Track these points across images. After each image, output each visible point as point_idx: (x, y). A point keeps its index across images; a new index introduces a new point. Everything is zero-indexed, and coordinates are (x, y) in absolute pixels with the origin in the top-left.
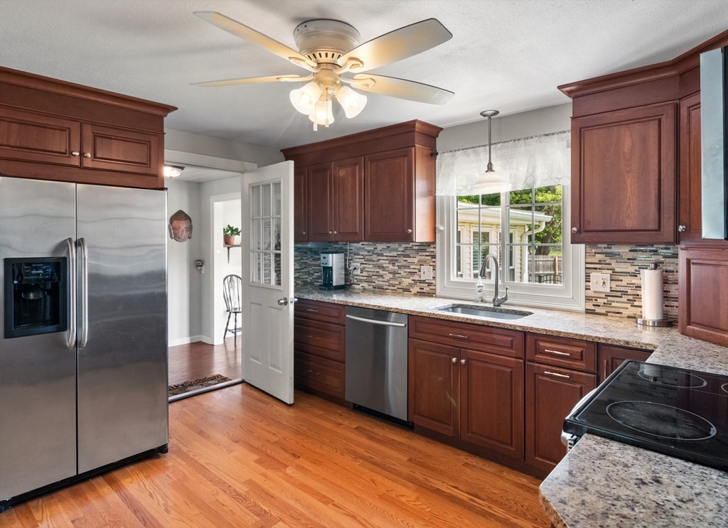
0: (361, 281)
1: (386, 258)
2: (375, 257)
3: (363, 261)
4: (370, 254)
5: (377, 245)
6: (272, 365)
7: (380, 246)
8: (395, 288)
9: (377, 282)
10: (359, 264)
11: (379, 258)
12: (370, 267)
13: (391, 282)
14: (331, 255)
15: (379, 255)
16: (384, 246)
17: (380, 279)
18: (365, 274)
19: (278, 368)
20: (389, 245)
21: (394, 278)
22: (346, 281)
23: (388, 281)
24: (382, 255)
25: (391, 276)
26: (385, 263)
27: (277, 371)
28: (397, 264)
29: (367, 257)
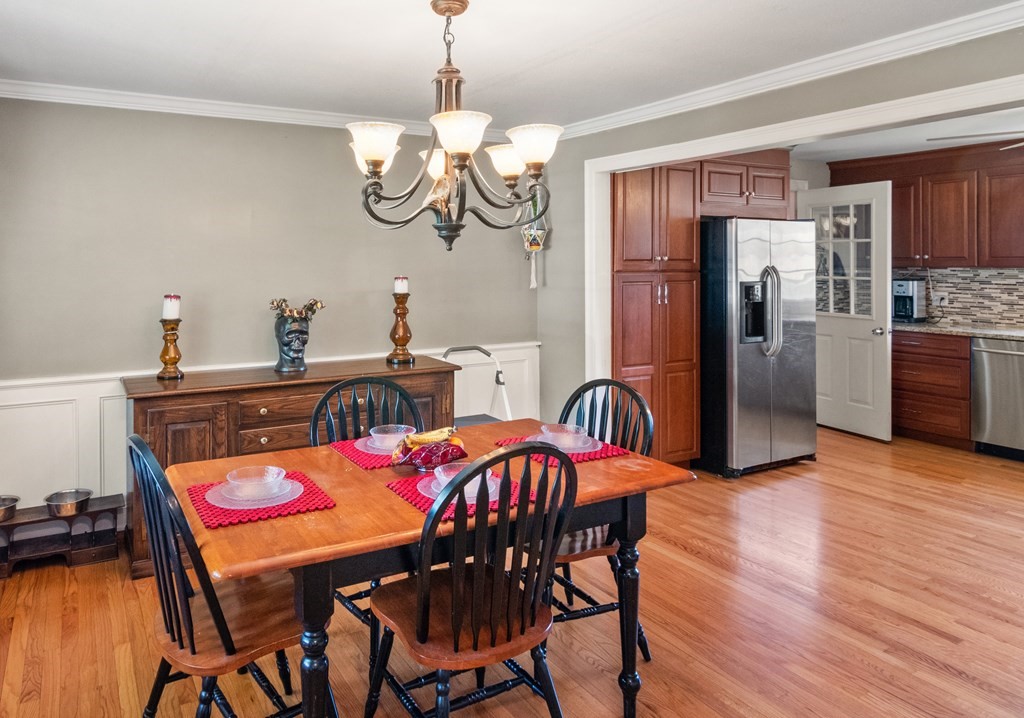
0: (950, 313)
1: (996, 286)
2: (976, 286)
3: (954, 290)
4: (968, 281)
5: (979, 271)
6: (852, 400)
7: (984, 274)
8: (1014, 321)
9: (979, 315)
10: (946, 294)
11: (983, 286)
12: (967, 297)
13: (1005, 315)
14: (911, 282)
15: (981, 282)
16: (994, 272)
17: (986, 311)
18: (956, 305)
19: (866, 403)
20: (1001, 271)
21: (1011, 310)
22: (927, 312)
23: (1000, 313)
24: (989, 283)
25: (1006, 307)
26: (995, 293)
27: (866, 406)
28: (1015, 294)
29: (960, 286)
